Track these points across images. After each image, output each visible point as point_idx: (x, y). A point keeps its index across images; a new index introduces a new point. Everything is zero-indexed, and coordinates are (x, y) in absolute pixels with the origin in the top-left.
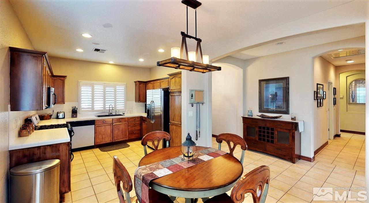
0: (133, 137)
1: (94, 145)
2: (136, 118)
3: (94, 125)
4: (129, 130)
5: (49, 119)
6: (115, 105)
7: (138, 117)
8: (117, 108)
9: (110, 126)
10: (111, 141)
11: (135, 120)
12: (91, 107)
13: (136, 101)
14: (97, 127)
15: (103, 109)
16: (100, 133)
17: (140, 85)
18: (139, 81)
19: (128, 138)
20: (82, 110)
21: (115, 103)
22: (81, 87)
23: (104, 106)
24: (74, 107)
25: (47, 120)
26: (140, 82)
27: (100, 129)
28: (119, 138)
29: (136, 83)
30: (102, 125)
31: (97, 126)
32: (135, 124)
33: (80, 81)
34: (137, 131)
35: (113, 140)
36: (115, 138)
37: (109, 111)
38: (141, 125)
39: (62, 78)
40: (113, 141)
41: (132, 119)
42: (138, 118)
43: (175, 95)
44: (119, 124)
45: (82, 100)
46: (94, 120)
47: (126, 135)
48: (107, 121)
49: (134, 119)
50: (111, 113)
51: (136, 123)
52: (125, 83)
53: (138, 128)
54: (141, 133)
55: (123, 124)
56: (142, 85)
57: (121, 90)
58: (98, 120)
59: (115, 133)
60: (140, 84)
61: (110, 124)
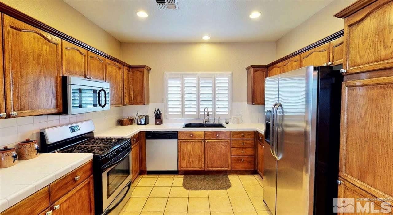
0: (239, 167)
1: (177, 170)
2: (246, 134)
3: (176, 140)
4: (232, 154)
5: (128, 125)
6: (214, 108)
7: (249, 133)
8: (217, 113)
9: (200, 143)
10: (202, 167)
11: (244, 136)
12: (180, 110)
13: (248, 101)
14: (182, 144)
15: (196, 113)
16: (185, 153)
17: (256, 73)
18: (253, 67)
19: (230, 168)
20: (170, 113)
21: (214, 105)
22: (168, 81)
23: (198, 108)
24: (157, 110)
25: (126, 125)
26: (256, 68)
27: (186, 147)
28: (215, 165)
29: (249, 70)
30: (188, 140)
31: (181, 142)
32: (243, 145)
33: (166, 72)
34: (247, 158)
35: (204, 166)
36: (209, 165)
37: (205, 118)
38: (255, 147)
39: (141, 69)
40: (206, 170)
41: (238, 136)
42: (249, 135)
43: (358, 83)
44: (214, 142)
45: (169, 99)
46: (177, 132)
47: (226, 163)
48: (197, 135)
49: (241, 136)
50: (208, 121)
51: (246, 143)
52: (230, 72)
53: (249, 152)
54: (255, 161)
55: (221, 142)
56: (258, 72)
57: (223, 83)
58: (183, 132)
59: (208, 156)
60: (256, 71)
61: (200, 141)
